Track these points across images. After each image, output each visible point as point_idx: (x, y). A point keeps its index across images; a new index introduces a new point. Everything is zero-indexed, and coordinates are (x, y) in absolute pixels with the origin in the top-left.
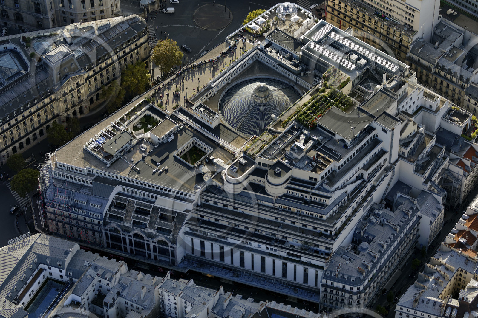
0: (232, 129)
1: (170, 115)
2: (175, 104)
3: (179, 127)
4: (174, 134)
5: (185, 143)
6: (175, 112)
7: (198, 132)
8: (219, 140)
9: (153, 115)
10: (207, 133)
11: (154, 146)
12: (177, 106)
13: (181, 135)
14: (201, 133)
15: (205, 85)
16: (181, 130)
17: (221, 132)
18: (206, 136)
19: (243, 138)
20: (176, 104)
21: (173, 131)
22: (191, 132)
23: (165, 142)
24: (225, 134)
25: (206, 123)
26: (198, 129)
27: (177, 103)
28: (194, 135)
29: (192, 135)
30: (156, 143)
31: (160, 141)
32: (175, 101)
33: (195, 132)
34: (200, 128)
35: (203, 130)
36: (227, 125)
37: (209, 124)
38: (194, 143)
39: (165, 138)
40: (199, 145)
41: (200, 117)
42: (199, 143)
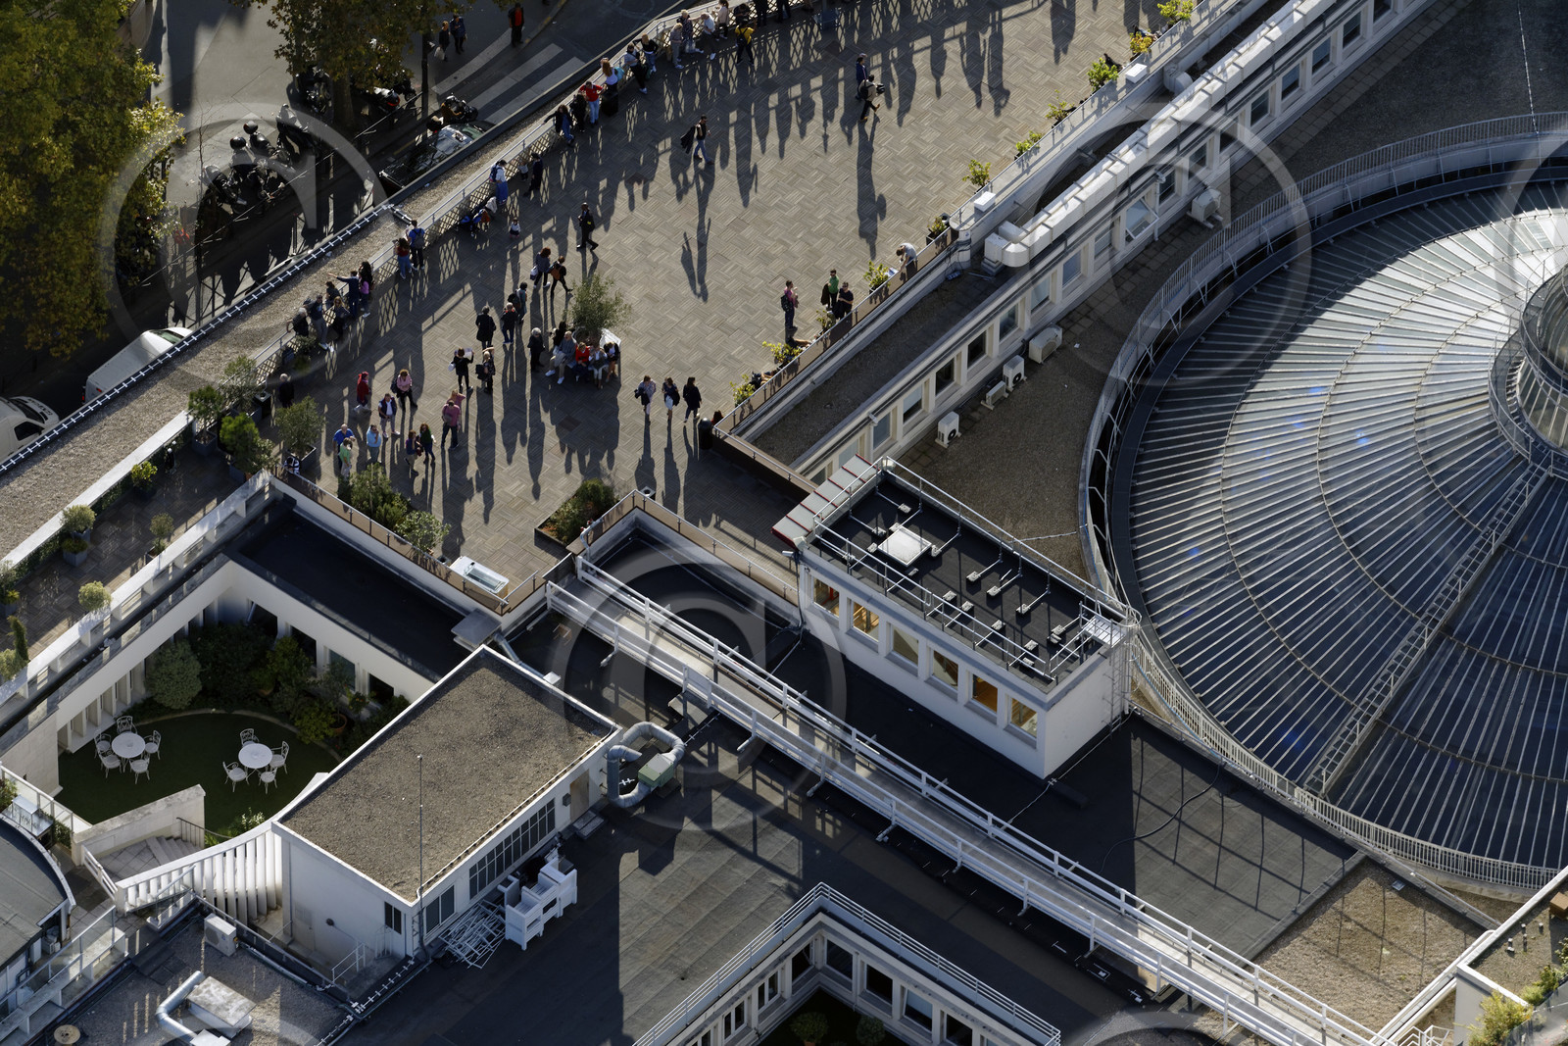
0: (1269, 779)
1: (506, 621)
2: (562, 485)
3: (631, 767)
4: (575, 850)
5: (709, 962)
6: (566, 573)
7: (864, 819)
8: (1129, 922)
9: (293, 612)
10: (974, 831)
11: (335, 997)
12: (594, 501)
13: (652, 864)
14: (905, 843)
15: (920, 247)
16: (660, 796)
17: (1146, 818)
18: (967, 874)
19: (1414, 893)
20: (576, 480)
21: (563, 818)
22: (779, 819)
23: (466, 946)
24: (1195, 850)
25: (956, 709)
26: (858, 780)
27: (591, 471)
28: (820, 866)
29: (795, 867)
30: (359, 959)
31: (406, 943)
32: (567, 444)
33: (827, 827)
34: (880, 774)
35: (929, 804)
36: (1204, 732)
37: (991, 731)
38: (819, 957)
39: (462, 901)
40: (879, 984)
41: (881, 638)
42: (887, 964)
